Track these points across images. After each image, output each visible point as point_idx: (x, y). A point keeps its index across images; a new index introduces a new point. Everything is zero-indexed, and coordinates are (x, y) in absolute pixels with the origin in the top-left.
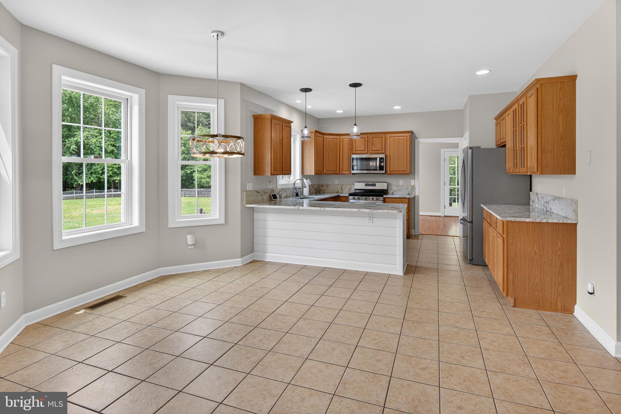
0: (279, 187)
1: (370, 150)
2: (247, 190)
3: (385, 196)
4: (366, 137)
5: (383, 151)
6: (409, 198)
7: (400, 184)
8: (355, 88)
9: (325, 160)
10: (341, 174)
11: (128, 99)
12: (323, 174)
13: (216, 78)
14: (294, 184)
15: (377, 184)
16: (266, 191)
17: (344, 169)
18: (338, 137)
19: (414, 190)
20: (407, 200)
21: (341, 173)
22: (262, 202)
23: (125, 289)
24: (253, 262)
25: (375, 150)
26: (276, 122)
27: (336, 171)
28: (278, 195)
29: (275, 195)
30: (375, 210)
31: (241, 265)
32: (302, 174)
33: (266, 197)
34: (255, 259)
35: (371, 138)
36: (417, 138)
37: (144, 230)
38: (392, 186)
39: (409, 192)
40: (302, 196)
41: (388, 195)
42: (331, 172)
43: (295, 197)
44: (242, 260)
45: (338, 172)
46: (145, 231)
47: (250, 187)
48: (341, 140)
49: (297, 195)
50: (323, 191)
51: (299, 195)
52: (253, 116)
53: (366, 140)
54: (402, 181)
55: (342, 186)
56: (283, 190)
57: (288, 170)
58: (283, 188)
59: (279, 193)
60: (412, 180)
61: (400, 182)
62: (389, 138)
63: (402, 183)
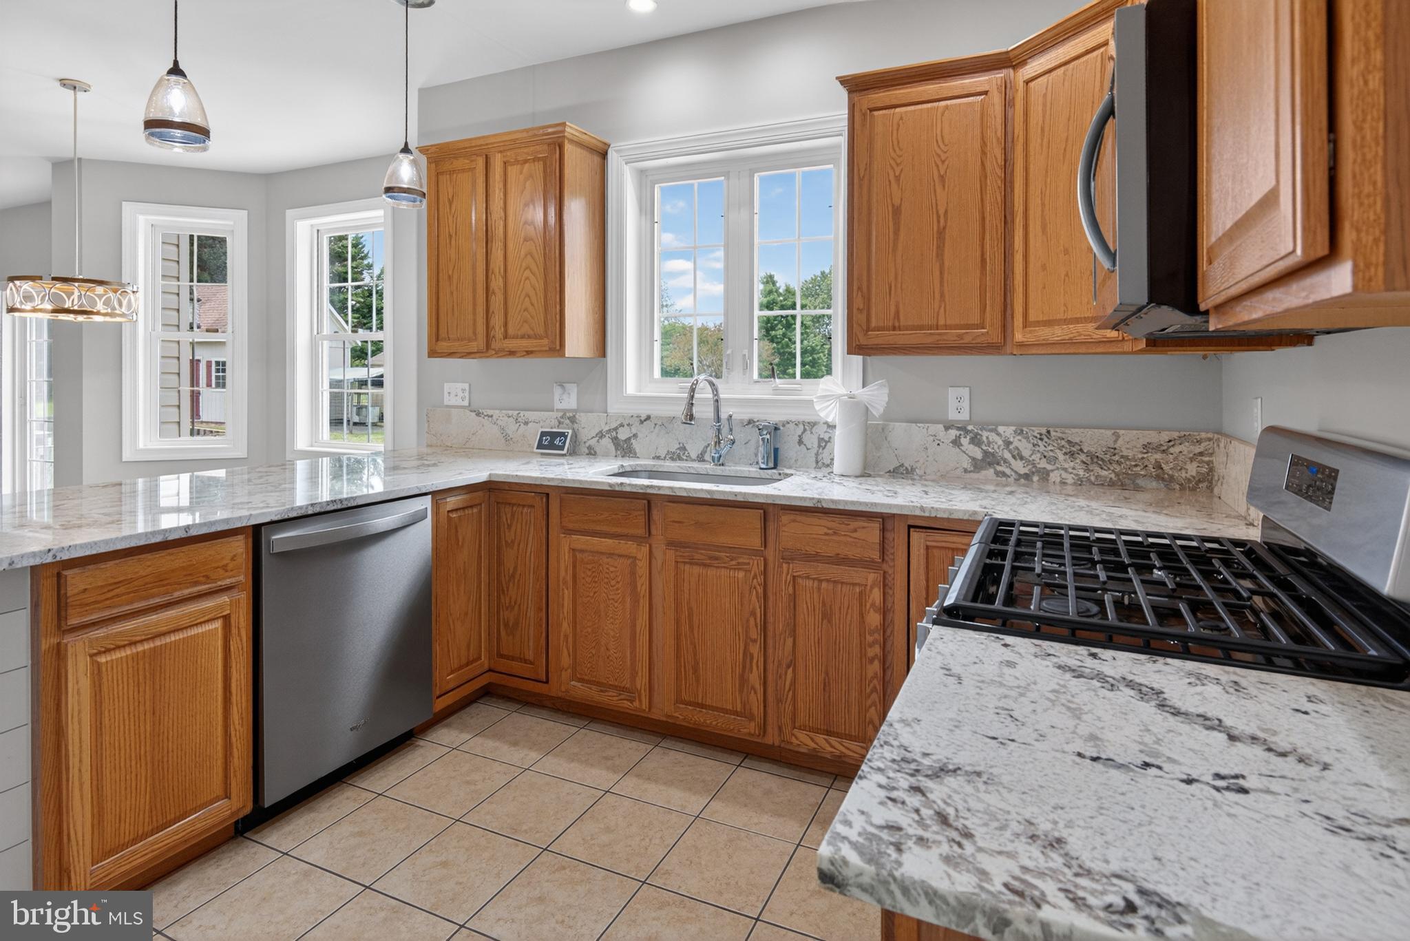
0: (619, 408)
2: (445, 404)
22: (503, 455)
29: (563, 436)
47: (455, 393)
56: (642, 422)
57: (529, 337)
58: (649, 413)
59: (609, 431)
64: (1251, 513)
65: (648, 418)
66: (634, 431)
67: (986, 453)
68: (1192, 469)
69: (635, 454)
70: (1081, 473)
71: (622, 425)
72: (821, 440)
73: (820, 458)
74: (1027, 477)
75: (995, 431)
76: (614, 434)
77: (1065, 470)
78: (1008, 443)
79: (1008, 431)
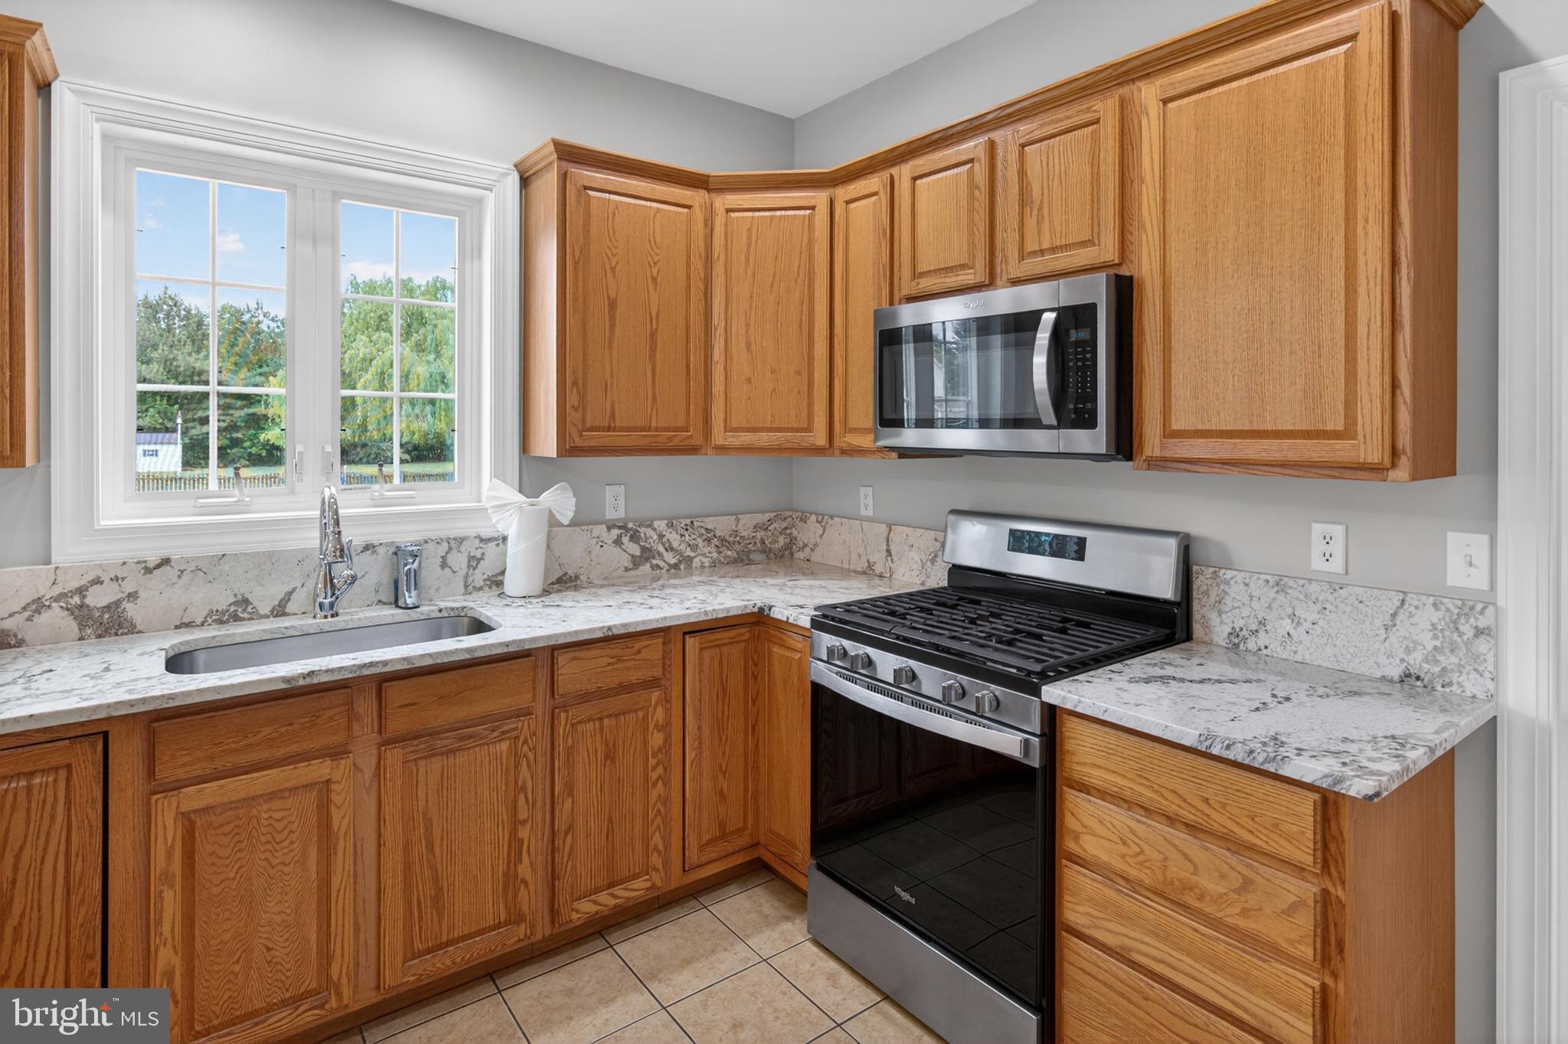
0: (79, 550)
4: (982, 151)
5: (1108, 252)
6: (1340, 793)
7: (1317, 564)
10: (843, 451)
12: (717, 450)
15: (1093, 539)
18: (819, 198)
21: (837, 443)
25: (1042, 252)
27: (808, 429)
32: (522, 452)
35: (1014, 156)
38: (1229, 574)
39: (1416, 660)
42: (771, 438)
45: (821, 440)
48: (839, 211)
53: (980, 170)
54: (1338, 531)
55: (889, 528)
56: (148, 571)
58: (165, 553)
59: (63, 596)
60: (1451, 536)
61: (1317, 547)
62: (1154, 108)
63: (1338, 548)
64: (878, 569)
65: (166, 562)
66: (129, 588)
67: (644, 549)
68: (782, 541)
69: (134, 626)
70: (715, 555)
71: (97, 581)
72: (471, 558)
73: (470, 580)
74: (676, 566)
75: (650, 526)
76: (75, 599)
77: (704, 555)
78: (661, 536)
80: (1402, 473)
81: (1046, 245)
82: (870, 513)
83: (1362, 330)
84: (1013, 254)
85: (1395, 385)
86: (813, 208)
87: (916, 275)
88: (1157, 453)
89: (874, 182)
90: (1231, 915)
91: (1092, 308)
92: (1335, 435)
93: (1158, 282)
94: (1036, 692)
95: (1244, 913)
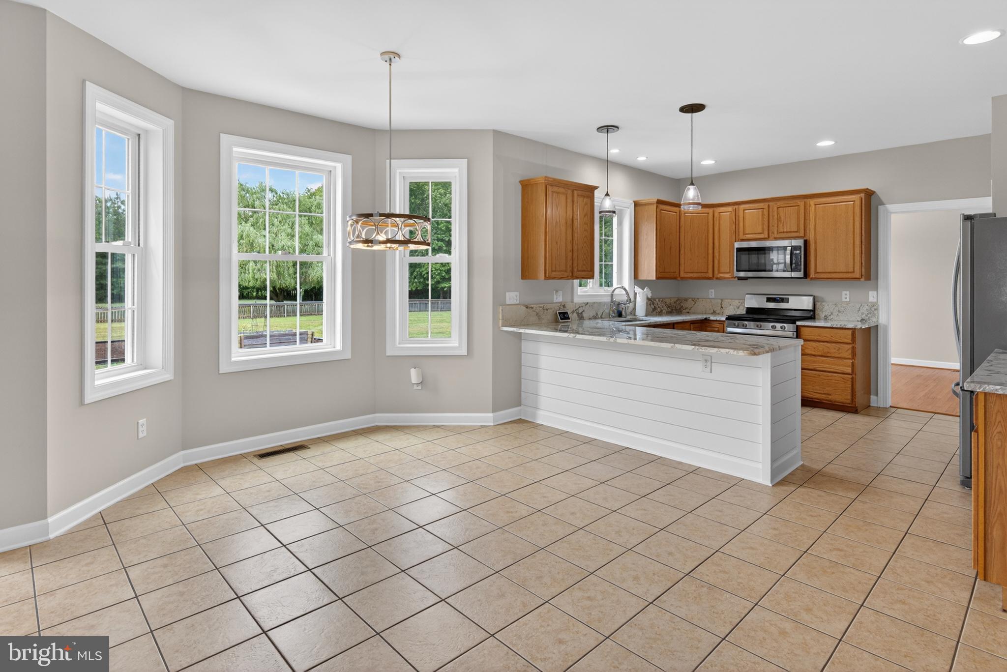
0: (577, 300)
1: (773, 233)
2: (507, 303)
3: (798, 323)
4: (766, 207)
5: (802, 234)
6: (855, 329)
7: (844, 300)
8: (691, 114)
9: (682, 252)
10: (717, 278)
11: (331, 171)
12: (679, 279)
13: (388, 128)
14: (612, 295)
15: (791, 298)
16: (548, 306)
17: (722, 270)
18: (710, 211)
19: (876, 312)
20: (850, 332)
21: (716, 276)
22: (538, 325)
23: (318, 438)
24: (520, 421)
25: (784, 232)
26: (555, 189)
27: (707, 272)
28: (575, 314)
29: (566, 313)
30: (703, 348)
31: (492, 424)
32: (635, 278)
33: (549, 316)
34: (522, 418)
35: (775, 209)
36: (882, 204)
37: (348, 356)
38: (823, 304)
39: (864, 316)
40: (629, 317)
41: (816, 320)
42: (695, 275)
43: (612, 319)
44: (493, 416)
45: (711, 275)
46: (350, 357)
47: (512, 297)
48: (716, 215)
49: (620, 315)
50: (687, 310)
51: (624, 313)
52: (521, 182)
53: (765, 211)
54: (848, 293)
55: (722, 300)
56: (586, 305)
57: (585, 271)
58: (587, 301)
59: (576, 310)
60: (870, 292)
61: (844, 296)
62: (813, 206)
63: (848, 296)
64: (717, 312)
65: (588, 303)
66: (583, 309)
67: (654, 307)
68: (679, 307)
69: (584, 318)
74: (660, 312)
76: (577, 311)
78: (657, 303)
79: (657, 300)
80: (862, 280)
81: (785, 230)
82: (713, 296)
83: (856, 254)
84: (776, 232)
85: (862, 263)
86: (708, 213)
87: (744, 234)
88: (813, 277)
89: (730, 209)
90: (837, 355)
91: (800, 246)
92: (851, 272)
93: (814, 241)
94: (795, 324)
95: (839, 354)
